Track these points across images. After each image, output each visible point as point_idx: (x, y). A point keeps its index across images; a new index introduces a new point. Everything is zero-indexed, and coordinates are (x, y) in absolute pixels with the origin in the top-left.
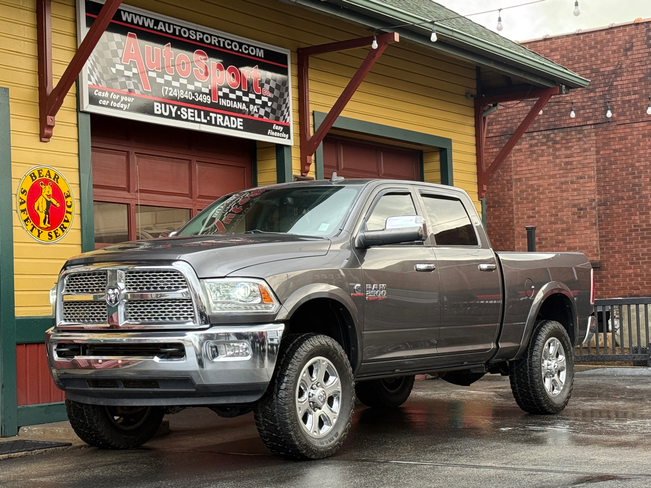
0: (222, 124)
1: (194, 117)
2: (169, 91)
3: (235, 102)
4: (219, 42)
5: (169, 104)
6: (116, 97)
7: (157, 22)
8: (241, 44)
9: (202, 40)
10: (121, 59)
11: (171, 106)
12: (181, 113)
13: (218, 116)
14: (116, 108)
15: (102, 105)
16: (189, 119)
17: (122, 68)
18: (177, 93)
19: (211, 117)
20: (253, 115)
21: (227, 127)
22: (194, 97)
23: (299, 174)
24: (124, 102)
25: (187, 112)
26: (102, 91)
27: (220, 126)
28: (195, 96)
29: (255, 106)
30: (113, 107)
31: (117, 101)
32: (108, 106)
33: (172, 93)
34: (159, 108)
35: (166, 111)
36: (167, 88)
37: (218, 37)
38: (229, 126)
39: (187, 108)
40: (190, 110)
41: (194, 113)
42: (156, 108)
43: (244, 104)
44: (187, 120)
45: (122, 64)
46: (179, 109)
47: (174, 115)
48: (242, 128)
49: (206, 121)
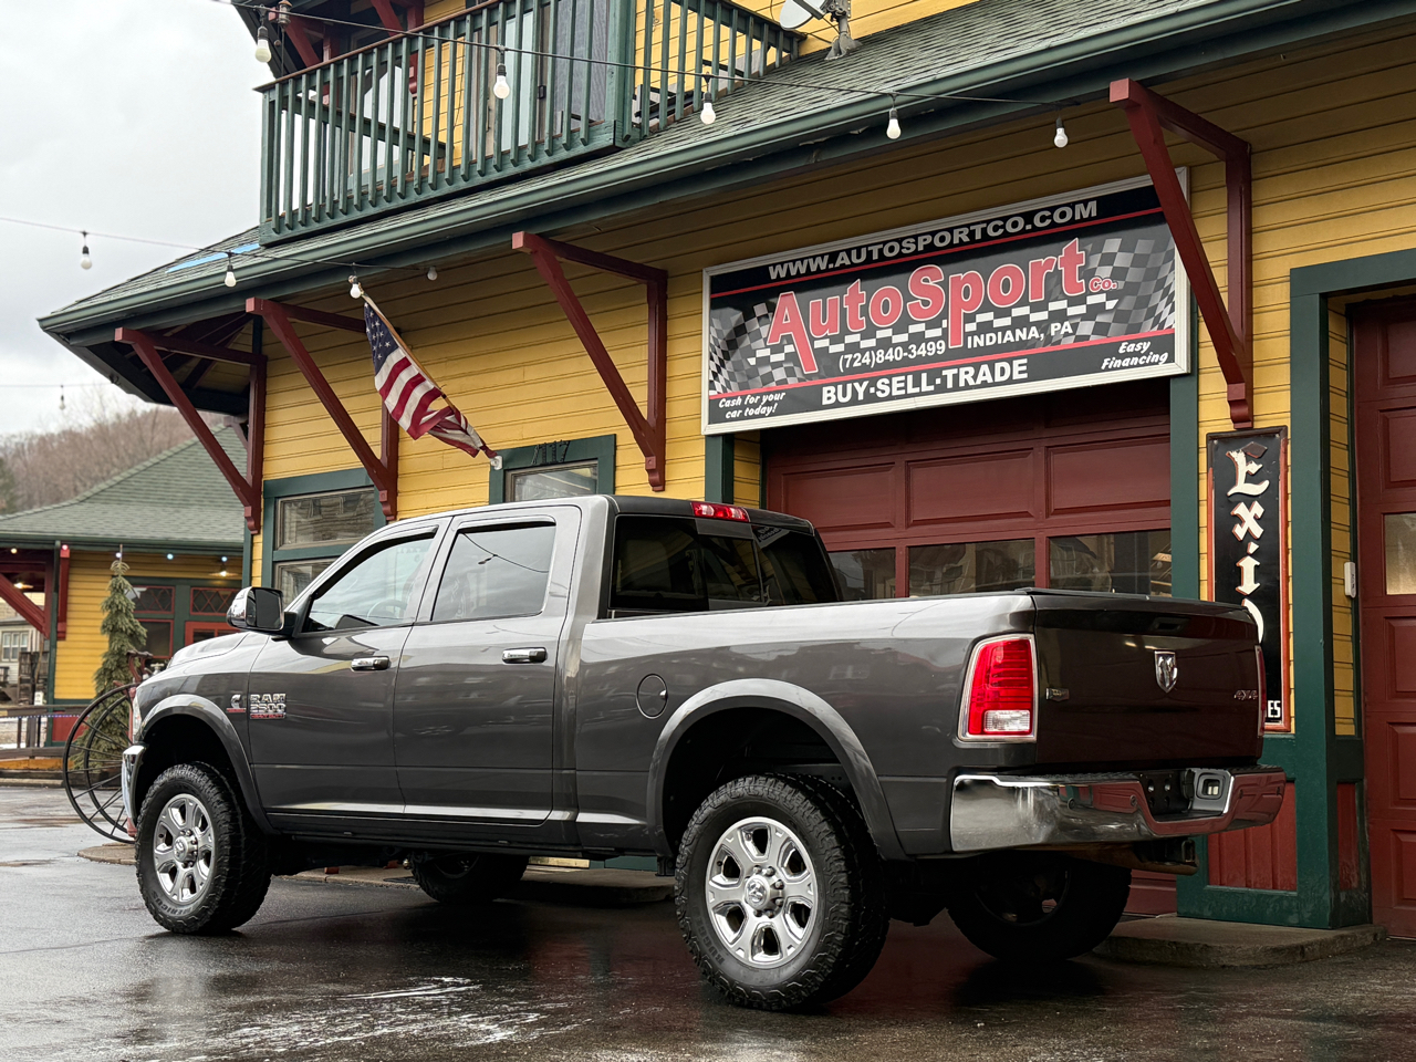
0: (971, 382)
1: (905, 388)
2: (853, 360)
3: (1009, 333)
4: (971, 234)
5: (852, 382)
6: (753, 400)
7: (833, 257)
8: (1028, 217)
9: (930, 247)
10: (765, 340)
11: (857, 385)
12: (877, 389)
13: (963, 370)
14: (754, 417)
15: (732, 420)
16: (894, 394)
17: (767, 352)
18: (871, 358)
19: (944, 379)
20: (1059, 342)
21: (985, 384)
22: (906, 354)
23: (1229, 427)
24: (768, 404)
25: (890, 385)
26: (731, 399)
27: (967, 387)
28: (910, 352)
29: (1067, 323)
30: (749, 417)
31: (754, 406)
32: (742, 418)
33: (860, 361)
34: (832, 395)
35: (844, 395)
36: (849, 356)
37: (968, 226)
38: (990, 380)
39: (890, 377)
40: (895, 380)
41: (905, 381)
42: (825, 395)
43: (1034, 329)
44: (891, 398)
45: (767, 347)
46: (873, 383)
47: (861, 397)
48: (1025, 376)
49: (932, 388)
